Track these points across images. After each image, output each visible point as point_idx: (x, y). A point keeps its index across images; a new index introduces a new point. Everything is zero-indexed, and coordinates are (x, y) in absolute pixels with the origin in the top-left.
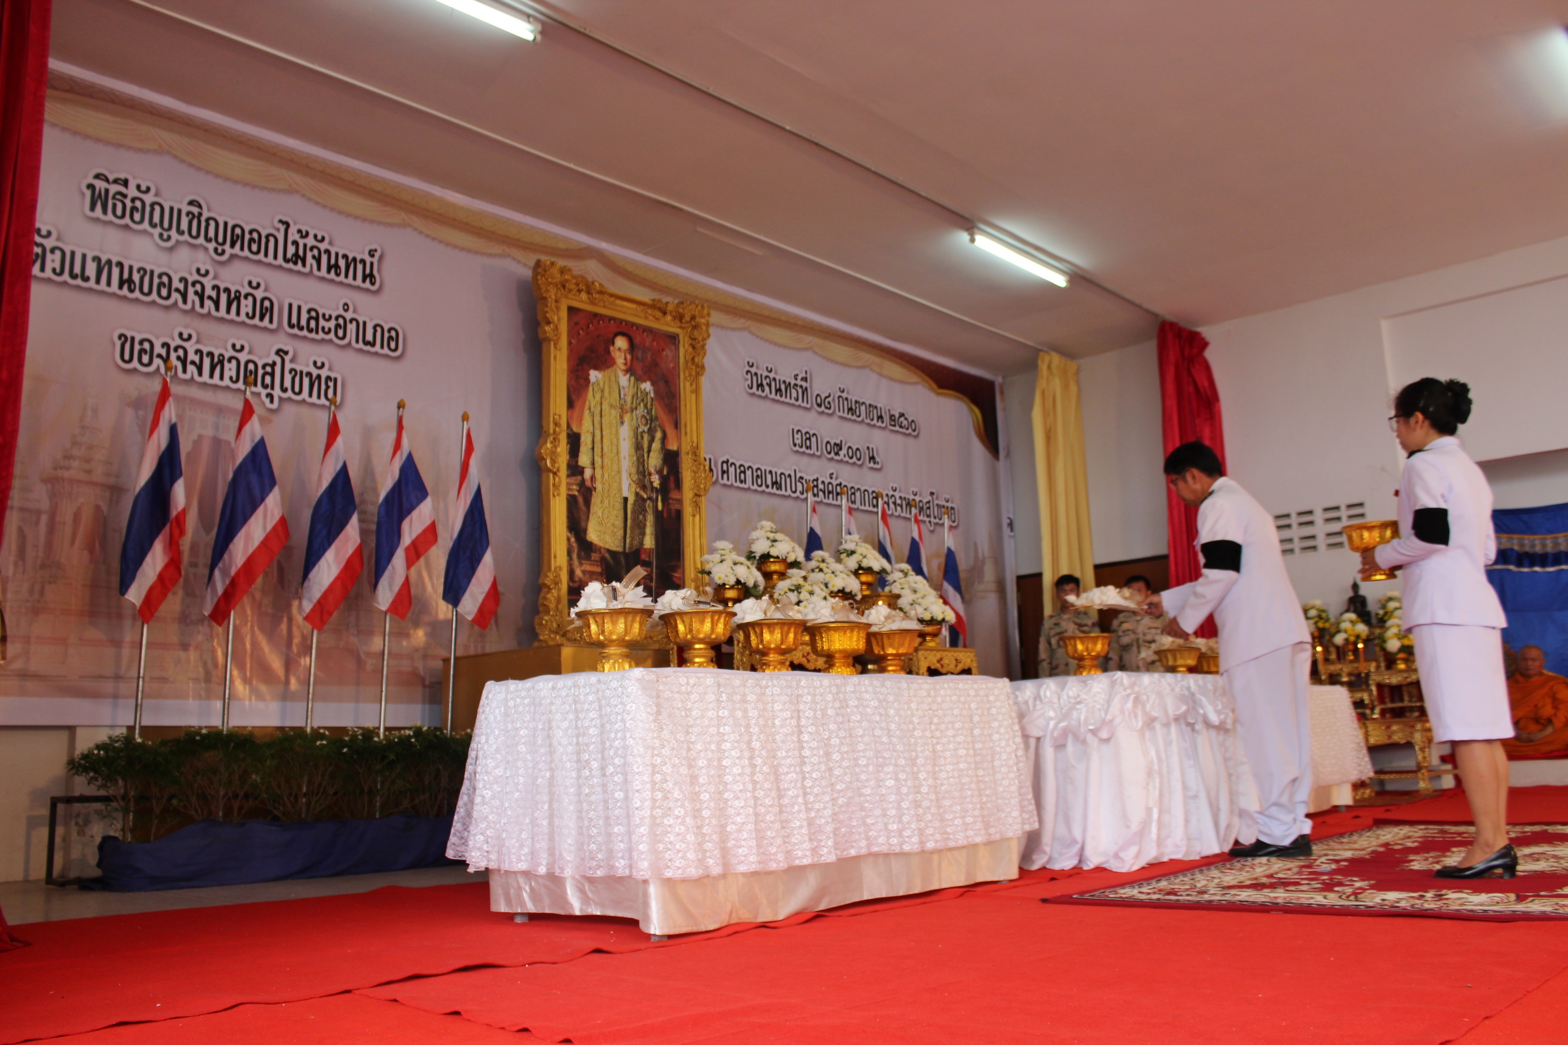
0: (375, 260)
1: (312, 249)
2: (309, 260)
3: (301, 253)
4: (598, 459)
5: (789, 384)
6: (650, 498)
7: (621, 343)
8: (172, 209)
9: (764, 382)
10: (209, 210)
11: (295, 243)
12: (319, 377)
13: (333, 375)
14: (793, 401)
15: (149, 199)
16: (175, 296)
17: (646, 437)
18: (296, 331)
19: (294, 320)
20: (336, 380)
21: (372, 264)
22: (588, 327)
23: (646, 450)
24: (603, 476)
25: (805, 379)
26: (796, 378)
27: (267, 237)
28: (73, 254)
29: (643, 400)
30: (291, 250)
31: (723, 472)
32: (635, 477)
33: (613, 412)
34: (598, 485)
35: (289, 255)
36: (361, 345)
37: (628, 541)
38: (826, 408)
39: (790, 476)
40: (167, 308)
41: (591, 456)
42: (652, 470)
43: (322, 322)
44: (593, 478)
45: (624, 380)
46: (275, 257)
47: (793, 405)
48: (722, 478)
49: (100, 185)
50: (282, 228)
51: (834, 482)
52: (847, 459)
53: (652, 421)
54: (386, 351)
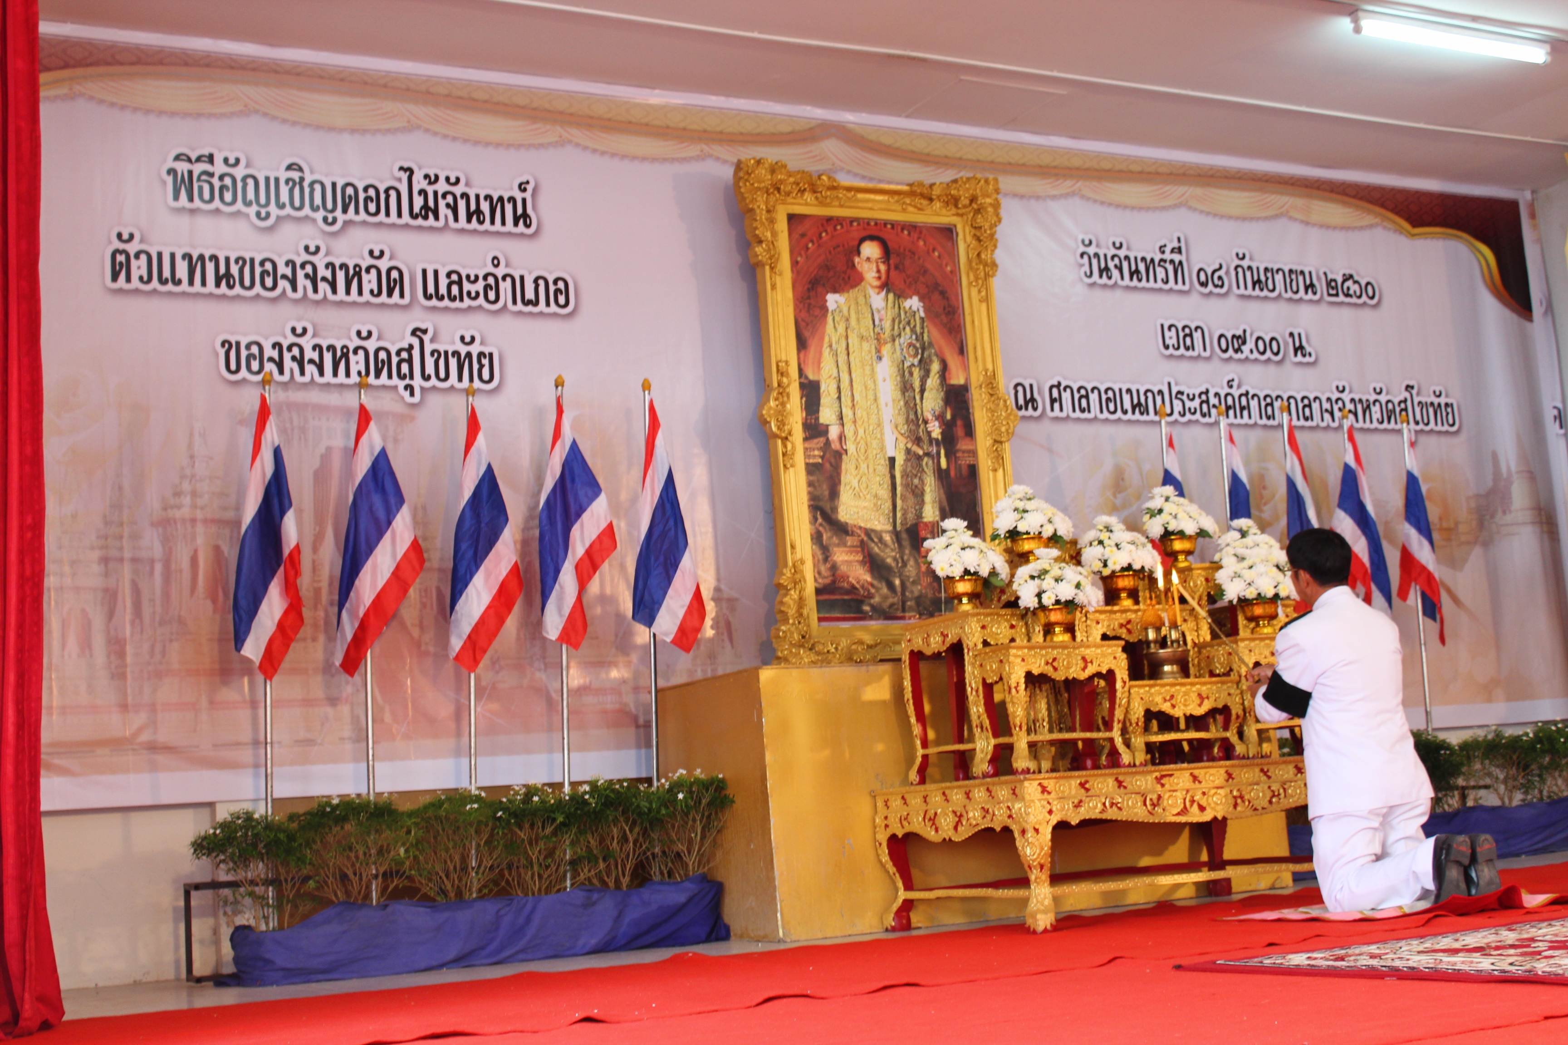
0: (528, 195)
1: (444, 196)
2: (443, 210)
3: (431, 203)
4: (847, 412)
5: (1152, 260)
6: (927, 454)
7: (870, 250)
8: (267, 179)
9: (1111, 265)
10: (312, 172)
11: (423, 192)
12: (469, 355)
13: (487, 350)
14: (1160, 284)
15: (239, 172)
16: (283, 284)
17: (916, 372)
18: (434, 302)
19: (431, 289)
20: (491, 355)
21: (524, 201)
22: (820, 237)
23: (917, 390)
24: (856, 433)
25: (1179, 250)
26: (1162, 250)
27: (387, 191)
28: (160, 255)
29: (909, 323)
30: (418, 202)
31: (1053, 401)
32: (904, 429)
33: (866, 345)
34: (850, 446)
35: (416, 210)
36: (520, 306)
37: (899, 515)
38: (1216, 286)
39: (1160, 392)
40: (274, 300)
41: (838, 409)
42: (929, 416)
43: (467, 286)
44: (842, 437)
45: (878, 300)
46: (400, 215)
47: (1160, 290)
48: (1052, 409)
49: (182, 167)
50: (404, 176)
51: (1236, 393)
52: (1256, 355)
53: (923, 349)
54: (553, 308)
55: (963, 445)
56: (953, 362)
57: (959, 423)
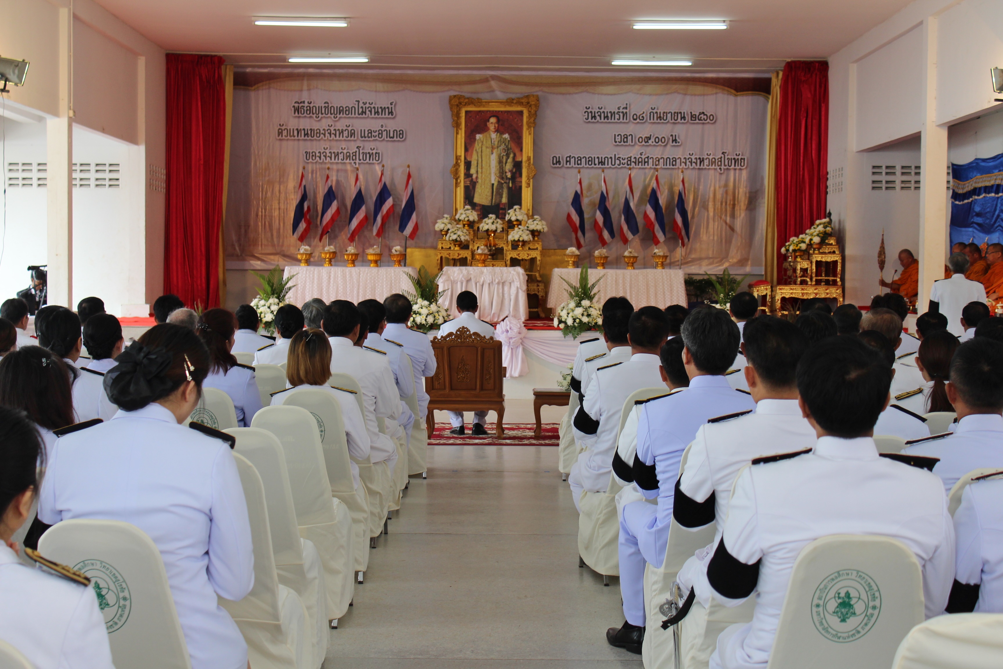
0: (393, 106)
1: (368, 108)
2: (368, 112)
3: (364, 110)
4: (480, 170)
5: (614, 112)
6: (505, 183)
7: (493, 120)
8: (319, 107)
9: (596, 115)
10: (331, 104)
11: (362, 107)
12: (372, 153)
13: (378, 152)
14: (616, 120)
15: (312, 105)
16: (322, 136)
17: (505, 158)
18: (363, 139)
19: (363, 135)
20: (379, 153)
21: (392, 108)
22: (476, 117)
23: (504, 163)
24: (482, 176)
25: (626, 108)
26: (619, 108)
27: (352, 108)
28: (290, 129)
29: (504, 142)
30: (360, 110)
31: (567, 162)
32: (498, 175)
33: (488, 150)
34: (479, 180)
35: (360, 112)
36: (388, 139)
37: (493, 201)
38: (640, 120)
39: (611, 158)
40: (319, 140)
41: (476, 169)
42: (507, 171)
43: (373, 134)
44: (477, 178)
45: (494, 135)
46: (355, 114)
47: (617, 122)
48: (566, 164)
49: (296, 105)
50: (357, 103)
51: (643, 157)
52: (654, 143)
53: (508, 150)
54: (398, 139)
55: (518, 180)
56: (518, 154)
57: (518, 173)
